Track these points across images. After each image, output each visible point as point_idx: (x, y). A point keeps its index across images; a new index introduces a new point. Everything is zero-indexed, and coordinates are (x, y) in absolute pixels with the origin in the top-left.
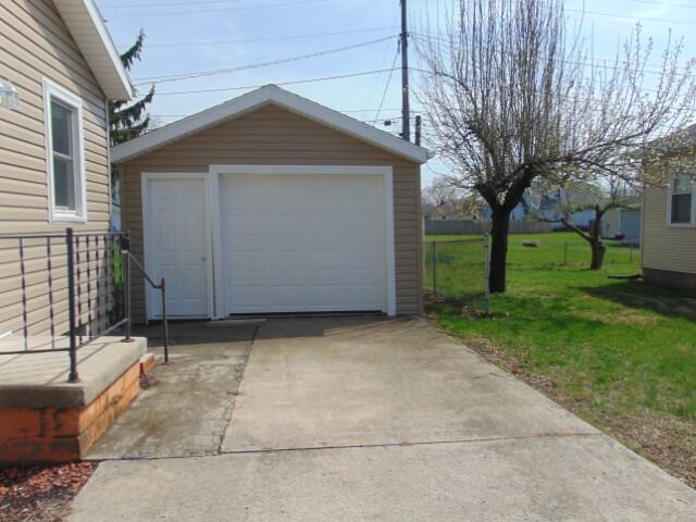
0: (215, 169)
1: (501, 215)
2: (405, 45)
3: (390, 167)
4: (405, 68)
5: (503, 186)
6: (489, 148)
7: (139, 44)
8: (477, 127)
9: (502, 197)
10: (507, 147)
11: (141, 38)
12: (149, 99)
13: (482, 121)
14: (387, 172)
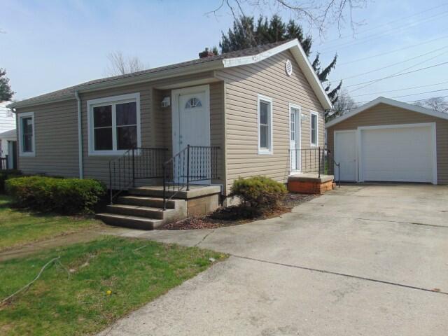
0: (360, 128)
3: (435, 123)
7: (335, 61)
11: (336, 58)
12: (339, 88)
14: (433, 125)
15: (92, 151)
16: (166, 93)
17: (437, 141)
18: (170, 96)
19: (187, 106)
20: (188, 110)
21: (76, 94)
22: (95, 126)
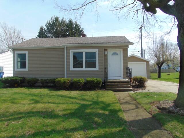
1: (160, 67)
2: (142, 38)
4: (142, 42)
5: (160, 64)
6: (158, 59)
8: (156, 56)
9: (160, 65)
10: (160, 59)
13: (157, 55)
14: (145, 63)
15: (71, 68)
16: (106, 50)
17: (147, 68)
18: (107, 51)
19: (112, 55)
20: (112, 56)
21: (65, 47)
22: (73, 59)
